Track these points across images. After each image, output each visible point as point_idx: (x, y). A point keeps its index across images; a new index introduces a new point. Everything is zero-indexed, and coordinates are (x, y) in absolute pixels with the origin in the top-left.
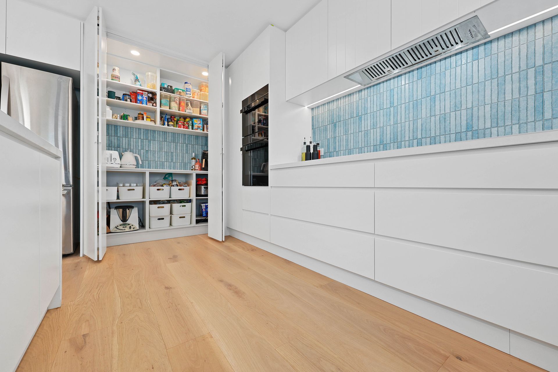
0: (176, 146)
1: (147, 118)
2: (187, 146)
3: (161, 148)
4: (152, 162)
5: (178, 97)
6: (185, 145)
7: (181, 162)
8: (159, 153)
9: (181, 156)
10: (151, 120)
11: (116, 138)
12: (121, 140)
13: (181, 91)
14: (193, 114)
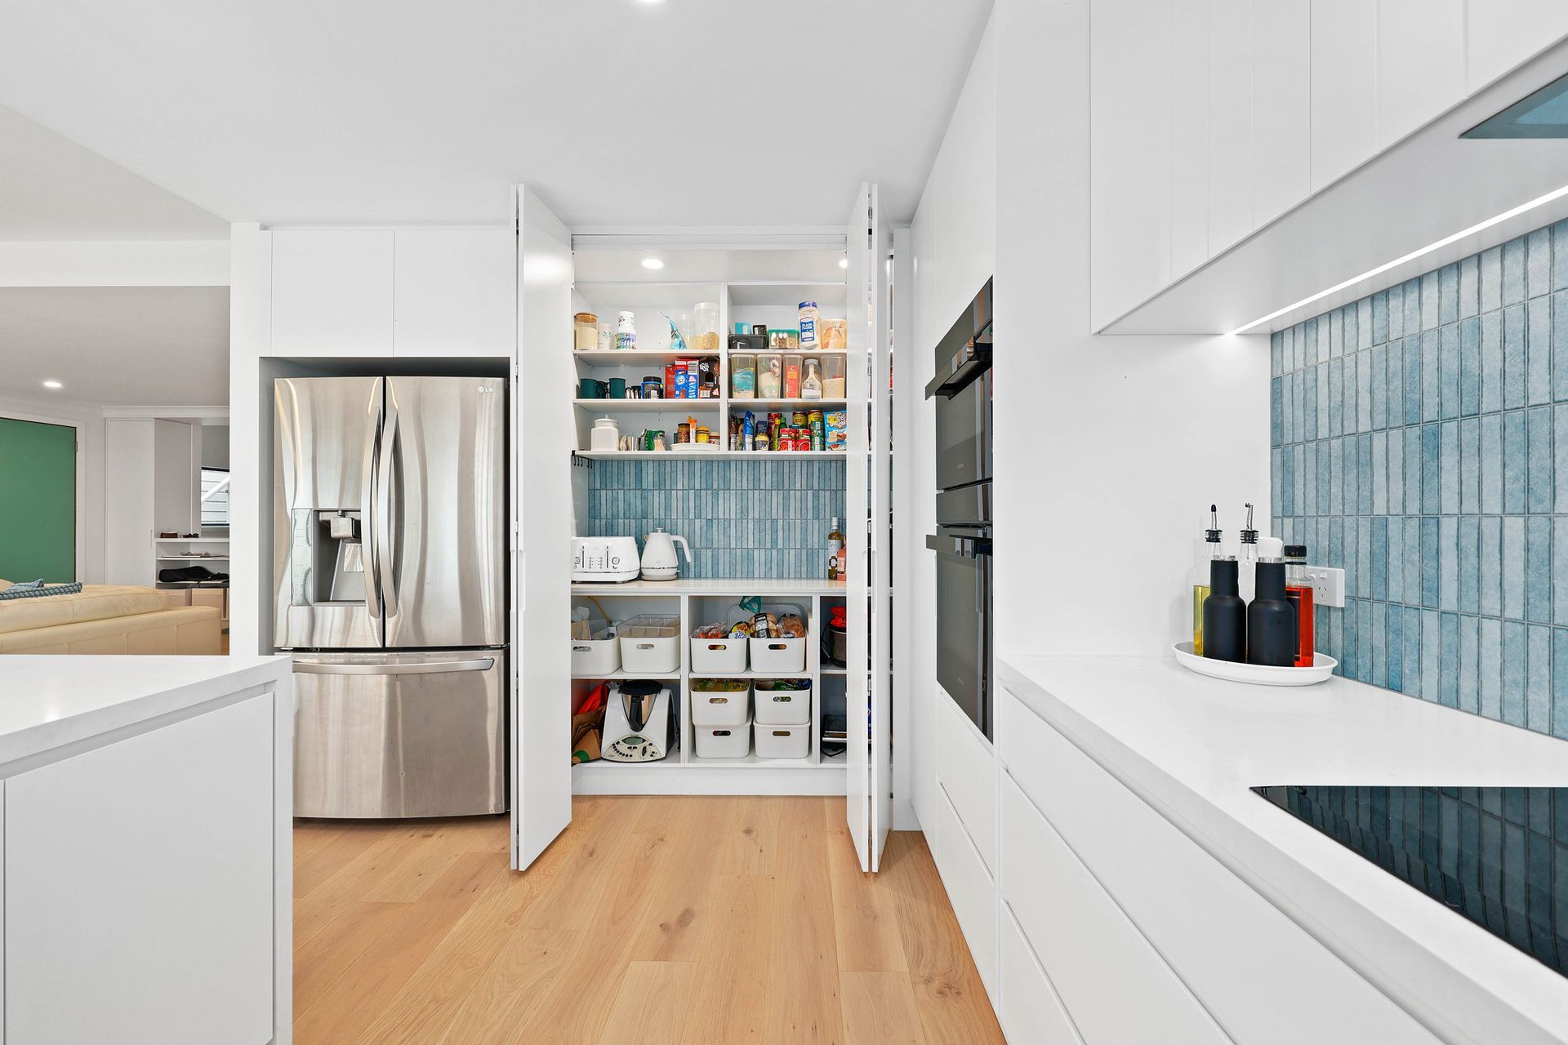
0: (786, 499)
1: (697, 432)
2: (816, 497)
3: (745, 509)
4: (721, 551)
5: (779, 356)
6: (810, 493)
7: (798, 546)
8: (739, 525)
9: (798, 530)
10: (710, 437)
11: (639, 492)
12: (650, 498)
13: (785, 335)
14: (821, 400)
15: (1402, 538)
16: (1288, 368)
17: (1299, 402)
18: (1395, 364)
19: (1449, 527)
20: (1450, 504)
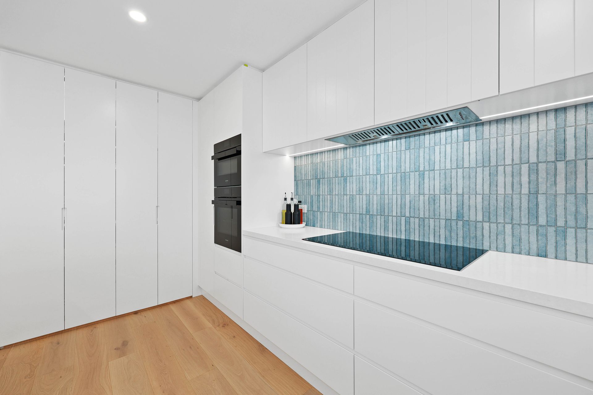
15: (315, 198)
16: (297, 165)
17: (299, 172)
18: (314, 168)
19: (321, 196)
20: (321, 194)
